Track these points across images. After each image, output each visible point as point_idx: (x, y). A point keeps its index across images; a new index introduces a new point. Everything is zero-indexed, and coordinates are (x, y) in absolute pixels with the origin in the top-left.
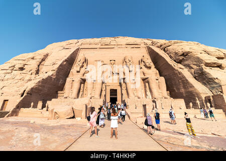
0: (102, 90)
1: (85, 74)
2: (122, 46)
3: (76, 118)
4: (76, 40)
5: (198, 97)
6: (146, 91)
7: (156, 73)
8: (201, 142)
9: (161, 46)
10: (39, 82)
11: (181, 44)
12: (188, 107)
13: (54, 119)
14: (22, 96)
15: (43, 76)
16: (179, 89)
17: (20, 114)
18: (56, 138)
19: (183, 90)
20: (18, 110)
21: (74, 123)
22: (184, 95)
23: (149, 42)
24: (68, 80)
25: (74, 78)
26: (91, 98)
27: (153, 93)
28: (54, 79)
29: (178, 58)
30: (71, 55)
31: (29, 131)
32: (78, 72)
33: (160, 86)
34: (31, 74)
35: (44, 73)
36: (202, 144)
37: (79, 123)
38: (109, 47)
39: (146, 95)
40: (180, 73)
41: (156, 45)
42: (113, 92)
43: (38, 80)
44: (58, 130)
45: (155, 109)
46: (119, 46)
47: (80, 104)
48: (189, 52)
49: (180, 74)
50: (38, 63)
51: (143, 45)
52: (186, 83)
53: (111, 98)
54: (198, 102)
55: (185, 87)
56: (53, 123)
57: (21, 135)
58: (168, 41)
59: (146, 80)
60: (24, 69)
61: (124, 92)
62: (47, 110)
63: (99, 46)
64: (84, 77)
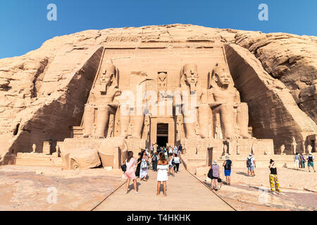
0: (144, 125)
1: (116, 98)
2: (181, 44)
3: (105, 168)
5: (296, 137)
6: (214, 127)
8: (286, 199)
9: (251, 44)
10: (39, 110)
11: (288, 41)
12: (277, 151)
13: (72, 168)
14: (15, 133)
15: (44, 100)
16: (268, 123)
17: (17, 162)
19: (274, 125)
20: (13, 155)
21: (102, 174)
22: (275, 133)
23: (229, 36)
24: (88, 107)
26: (126, 138)
27: (226, 130)
28: (64, 105)
29: (276, 68)
31: (37, 186)
32: (104, 93)
33: (239, 119)
34: (24, 97)
35: (46, 94)
36: (286, 202)
37: (110, 175)
38: (157, 45)
39: (215, 132)
40: (275, 96)
41: (243, 43)
42: (163, 128)
43: (37, 108)
44: (79, 185)
45: (226, 154)
46: (175, 44)
47: (110, 146)
48: (299, 58)
49: (274, 98)
50: (33, 77)
51: (218, 43)
52: (282, 113)
53: (158, 137)
54: (294, 144)
55: (278, 121)
56: (70, 174)
57: (25, 191)
58: (264, 35)
59: (217, 108)
60: (10, 88)
61: (180, 128)
62: (59, 156)
63: (138, 44)
64: (114, 103)
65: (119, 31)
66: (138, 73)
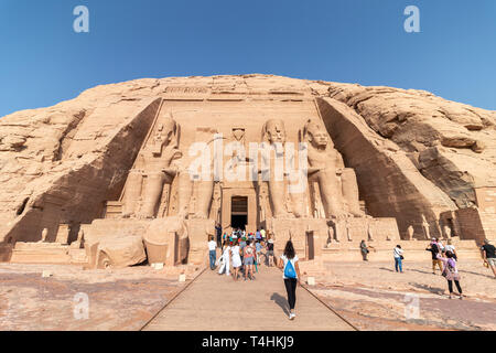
0: (212, 199)
1: (174, 162)
2: (262, 97)
3: (153, 265)
4: (153, 81)
5: (426, 214)
6: (313, 201)
7: (337, 161)
8: (428, 310)
9: (349, 98)
10: (62, 178)
11: (392, 95)
12: (404, 235)
13: (100, 266)
14: (20, 212)
15: (71, 164)
16: (385, 196)
17: (14, 257)
18: (108, 311)
19: (393, 199)
20: (9, 246)
21: (147, 276)
22: (397, 209)
23: (322, 89)
25: (147, 169)
26: (187, 218)
27: (330, 205)
28: (100, 171)
29: (384, 126)
30: (141, 115)
31: (43, 297)
32: (157, 155)
33: (345, 189)
34: (43, 160)
35: (74, 157)
36: (429, 314)
37: (160, 276)
38: (231, 97)
39: (314, 209)
40: (389, 161)
41: (338, 97)
42: (239, 203)
43: (60, 175)
44: (112, 294)
46: (253, 97)
47: (161, 231)
48: (409, 114)
50: (60, 134)
51: (308, 95)
52: (400, 182)
53: (233, 216)
54: (426, 224)
55: (398, 192)
56: (96, 276)
57: (22, 306)
58: (364, 88)
59: (314, 176)
60: (26, 147)
61: (264, 202)
62: (82, 247)
63: (207, 95)
64: (171, 169)
65: (183, 81)
66: (206, 130)
